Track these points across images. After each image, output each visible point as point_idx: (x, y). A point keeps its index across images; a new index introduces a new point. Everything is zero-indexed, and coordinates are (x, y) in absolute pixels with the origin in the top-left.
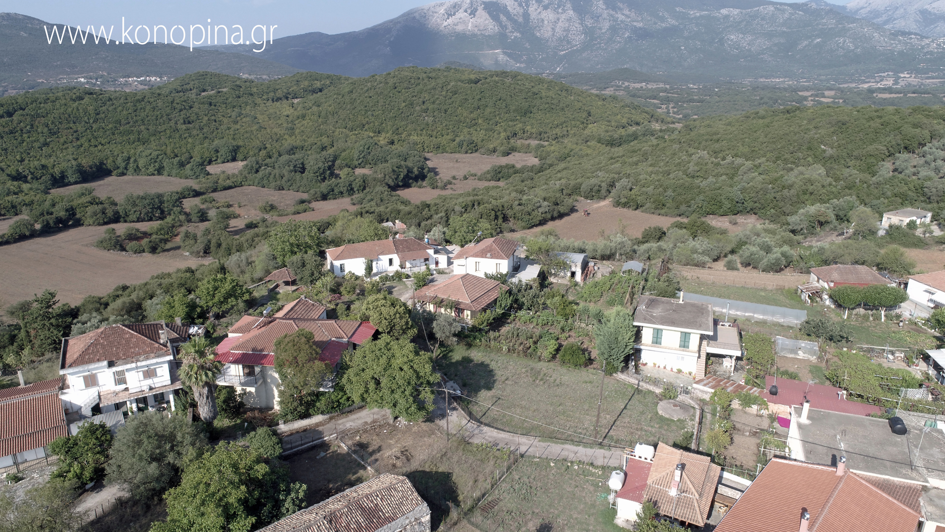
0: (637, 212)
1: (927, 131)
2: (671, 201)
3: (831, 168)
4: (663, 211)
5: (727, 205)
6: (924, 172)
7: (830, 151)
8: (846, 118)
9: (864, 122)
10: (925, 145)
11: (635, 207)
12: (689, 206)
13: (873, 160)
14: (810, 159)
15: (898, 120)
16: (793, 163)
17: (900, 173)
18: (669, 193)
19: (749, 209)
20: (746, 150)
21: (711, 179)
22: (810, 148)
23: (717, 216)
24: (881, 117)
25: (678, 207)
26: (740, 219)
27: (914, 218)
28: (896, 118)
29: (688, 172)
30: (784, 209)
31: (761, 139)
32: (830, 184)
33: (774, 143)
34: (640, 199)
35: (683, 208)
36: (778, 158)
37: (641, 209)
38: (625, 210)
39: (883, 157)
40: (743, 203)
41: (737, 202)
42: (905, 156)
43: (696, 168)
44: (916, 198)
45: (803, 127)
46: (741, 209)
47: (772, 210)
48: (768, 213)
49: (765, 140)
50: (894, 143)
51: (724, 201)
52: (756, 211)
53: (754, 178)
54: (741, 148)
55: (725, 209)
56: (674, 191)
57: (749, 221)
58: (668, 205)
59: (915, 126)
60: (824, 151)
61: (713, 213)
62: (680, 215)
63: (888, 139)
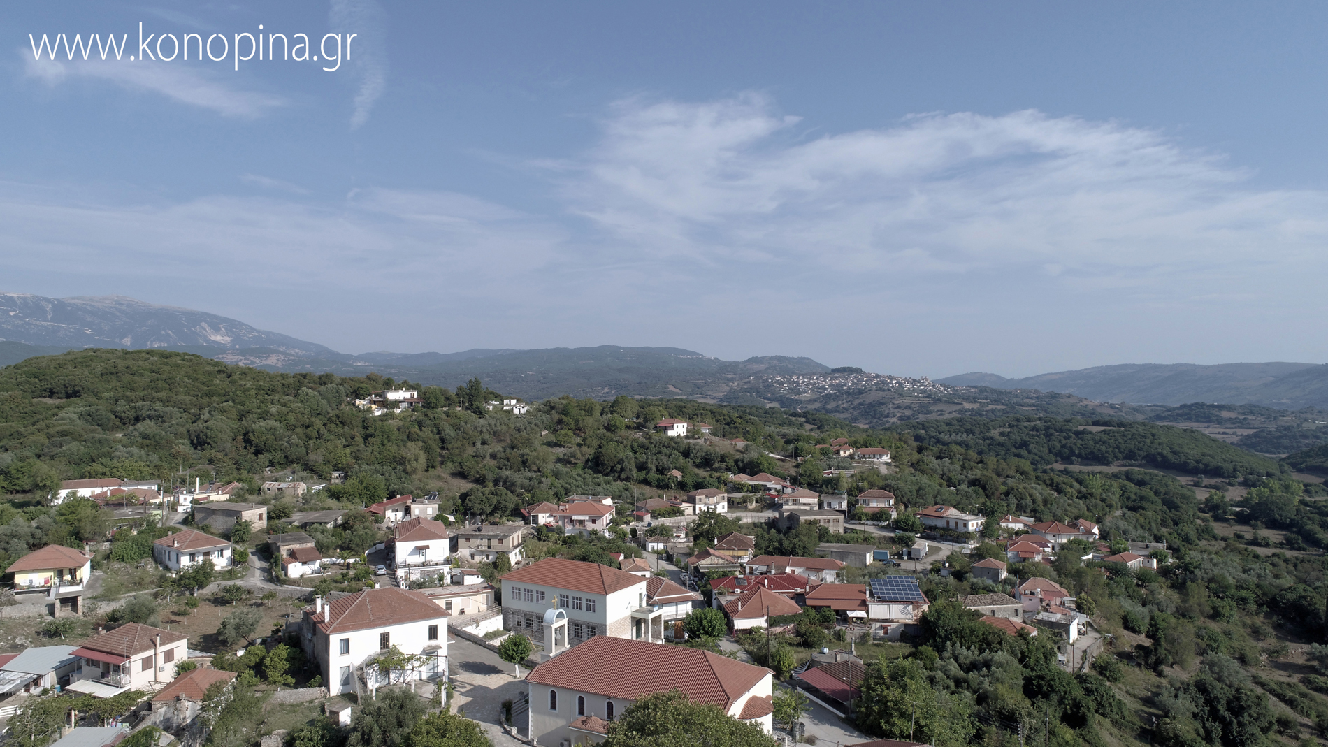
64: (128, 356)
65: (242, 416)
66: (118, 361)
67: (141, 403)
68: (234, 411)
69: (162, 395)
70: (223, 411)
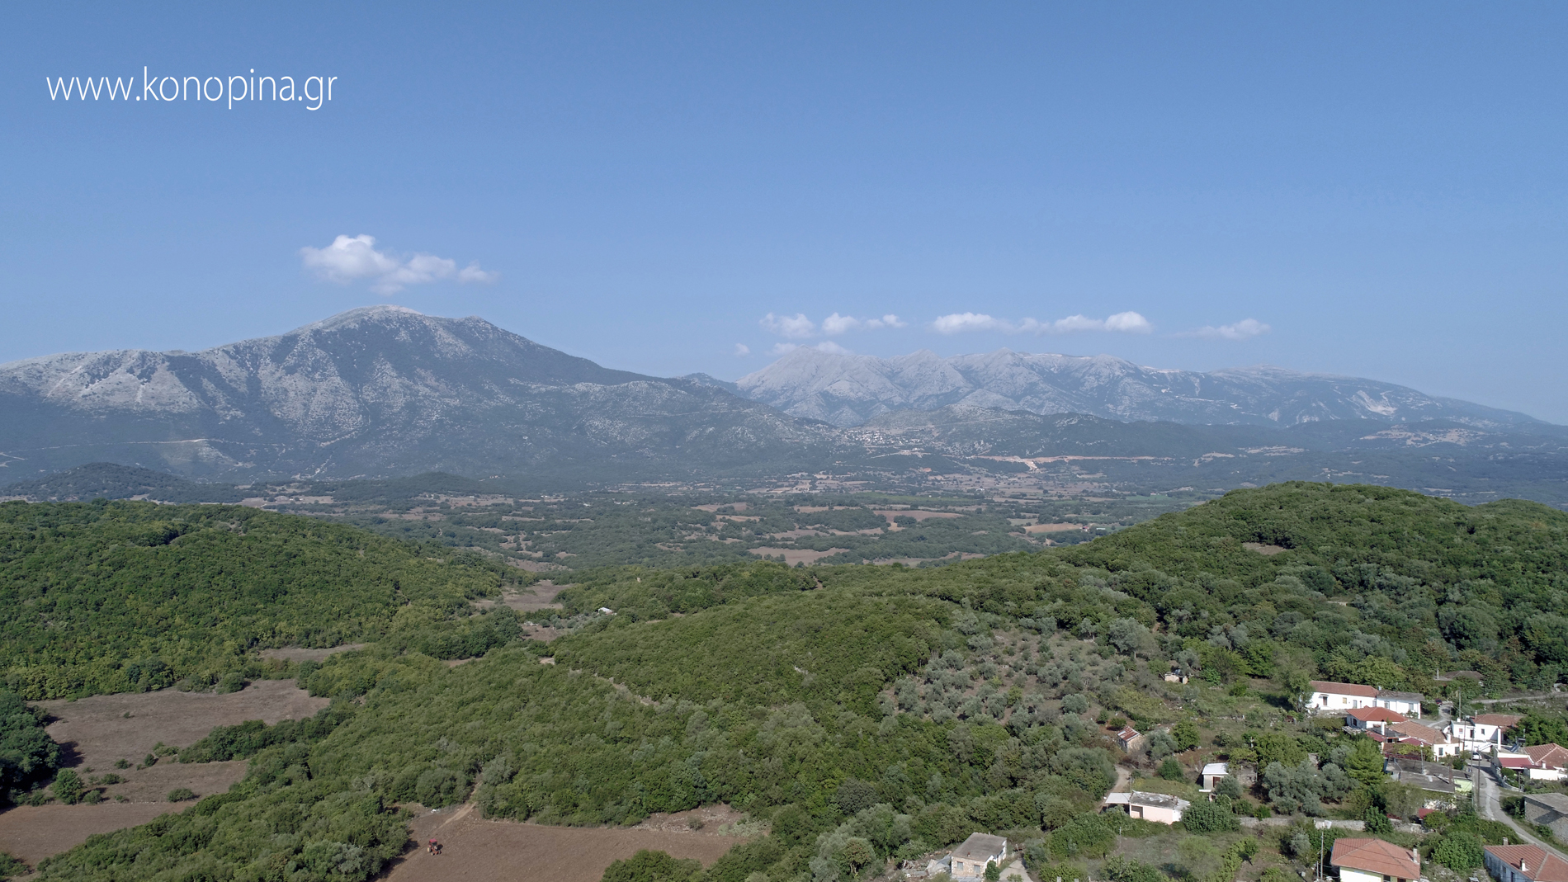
0: (528, 823)
1: (923, 641)
2: (585, 795)
3: (817, 706)
4: (576, 817)
5: (681, 793)
6: (940, 710)
7: (809, 679)
8: (819, 621)
9: (842, 627)
10: (925, 662)
11: (523, 816)
12: (619, 803)
13: (868, 691)
14: (783, 691)
15: (883, 623)
16: (761, 701)
17: (908, 710)
18: (581, 780)
19: (715, 796)
20: (688, 680)
21: (646, 746)
22: (779, 673)
23: (666, 814)
24: (860, 618)
25: (600, 808)
26: (704, 814)
27: (991, 858)
28: (879, 618)
29: (606, 731)
30: (768, 792)
31: (705, 660)
32: (825, 740)
33: (727, 665)
34: (532, 798)
35: (610, 807)
36: (738, 694)
37: (534, 818)
38: (506, 822)
39: (880, 683)
40: (705, 787)
41: (696, 787)
42: (906, 681)
43: (618, 724)
44: (940, 756)
45: (762, 637)
46: (703, 798)
47: (751, 795)
48: (747, 800)
49: (714, 661)
50: (888, 661)
51: (674, 786)
52: (727, 799)
53: (713, 738)
54: (680, 678)
55: (678, 800)
56: (588, 776)
57: (719, 817)
58: (582, 806)
59: (909, 634)
60: (801, 677)
61: (660, 810)
62: (606, 822)
63: (880, 654)
64: (1337, 494)
65: (1508, 603)
66: (1327, 501)
67: (1365, 565)
68: (1496, 592)
69: (1392, 555)
70: (1481, 592)
